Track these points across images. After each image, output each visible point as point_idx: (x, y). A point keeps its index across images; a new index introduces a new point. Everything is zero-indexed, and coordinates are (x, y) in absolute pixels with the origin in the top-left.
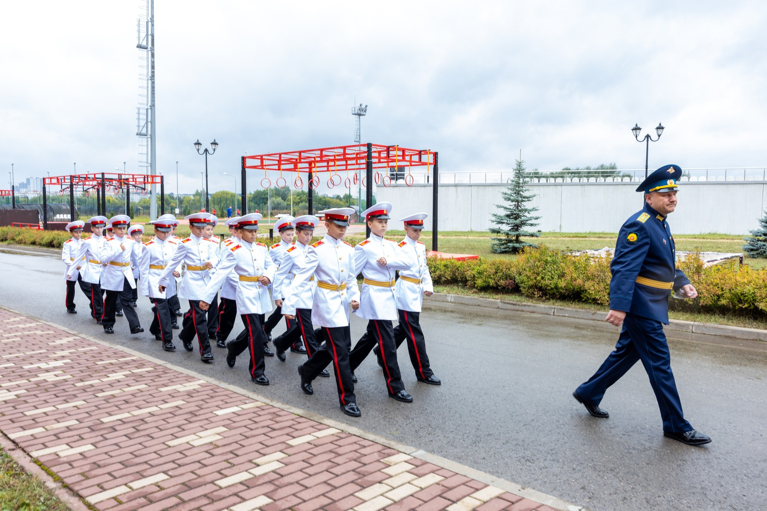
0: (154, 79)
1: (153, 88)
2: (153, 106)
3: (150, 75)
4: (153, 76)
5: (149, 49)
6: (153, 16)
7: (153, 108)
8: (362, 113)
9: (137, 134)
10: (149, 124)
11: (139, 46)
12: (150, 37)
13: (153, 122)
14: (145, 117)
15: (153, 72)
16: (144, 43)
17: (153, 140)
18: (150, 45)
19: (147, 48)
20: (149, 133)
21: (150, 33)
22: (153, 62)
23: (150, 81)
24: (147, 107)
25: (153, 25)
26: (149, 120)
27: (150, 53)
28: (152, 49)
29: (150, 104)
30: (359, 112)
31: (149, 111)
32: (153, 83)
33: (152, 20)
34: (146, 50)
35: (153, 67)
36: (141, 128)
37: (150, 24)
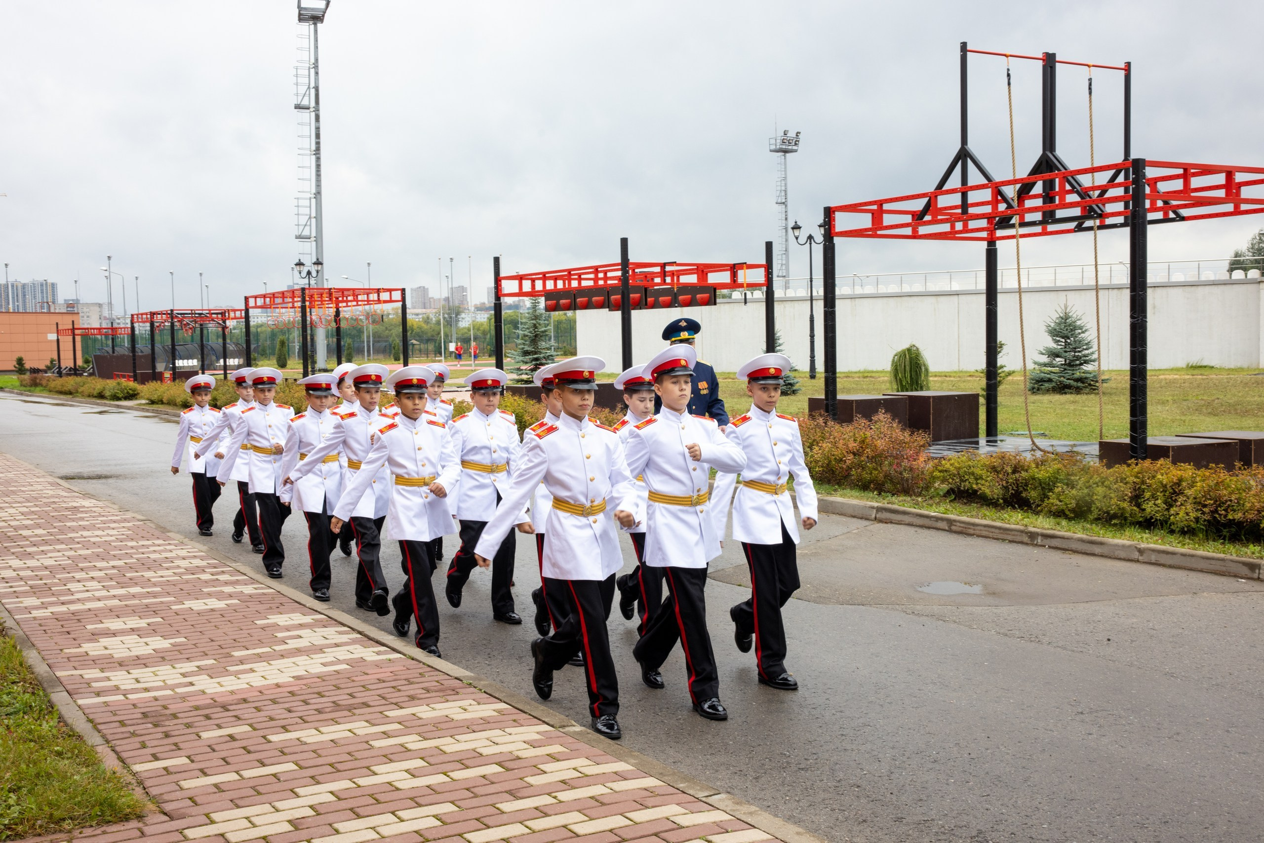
0: (319, 154)
1: (318, 166)
2: (318, 194)
3: (314, 147)
4: (318, 149)
5: (312, 110)
6: (317, 60)
7: (318, 196)
8: (790, 147)
9: (297, 238)
10: (313, 221)
11: (298, 107)
12: (313, 91)
13: (319, 218)
14: (307, 211)
15: (318, 143)
16: (305, 102)
17: (319, 245)
18: (313, 104)
19: (308, 108)
20: (314, 234)
21: (312, 85)
22: (318, 129)
23: (314, 157)
24: (308, 196)
25: (317, 73)
26: (314, 214)
27: (313, 114)
28: (317, 110)
29: (314, 191)
30: (784, 147)
31: (314, 201)
32: (318, 159)
33: (316, 66)
34: (308, 111)
35: (318, 136)
36: (301, 228)
37: (313, 71)
